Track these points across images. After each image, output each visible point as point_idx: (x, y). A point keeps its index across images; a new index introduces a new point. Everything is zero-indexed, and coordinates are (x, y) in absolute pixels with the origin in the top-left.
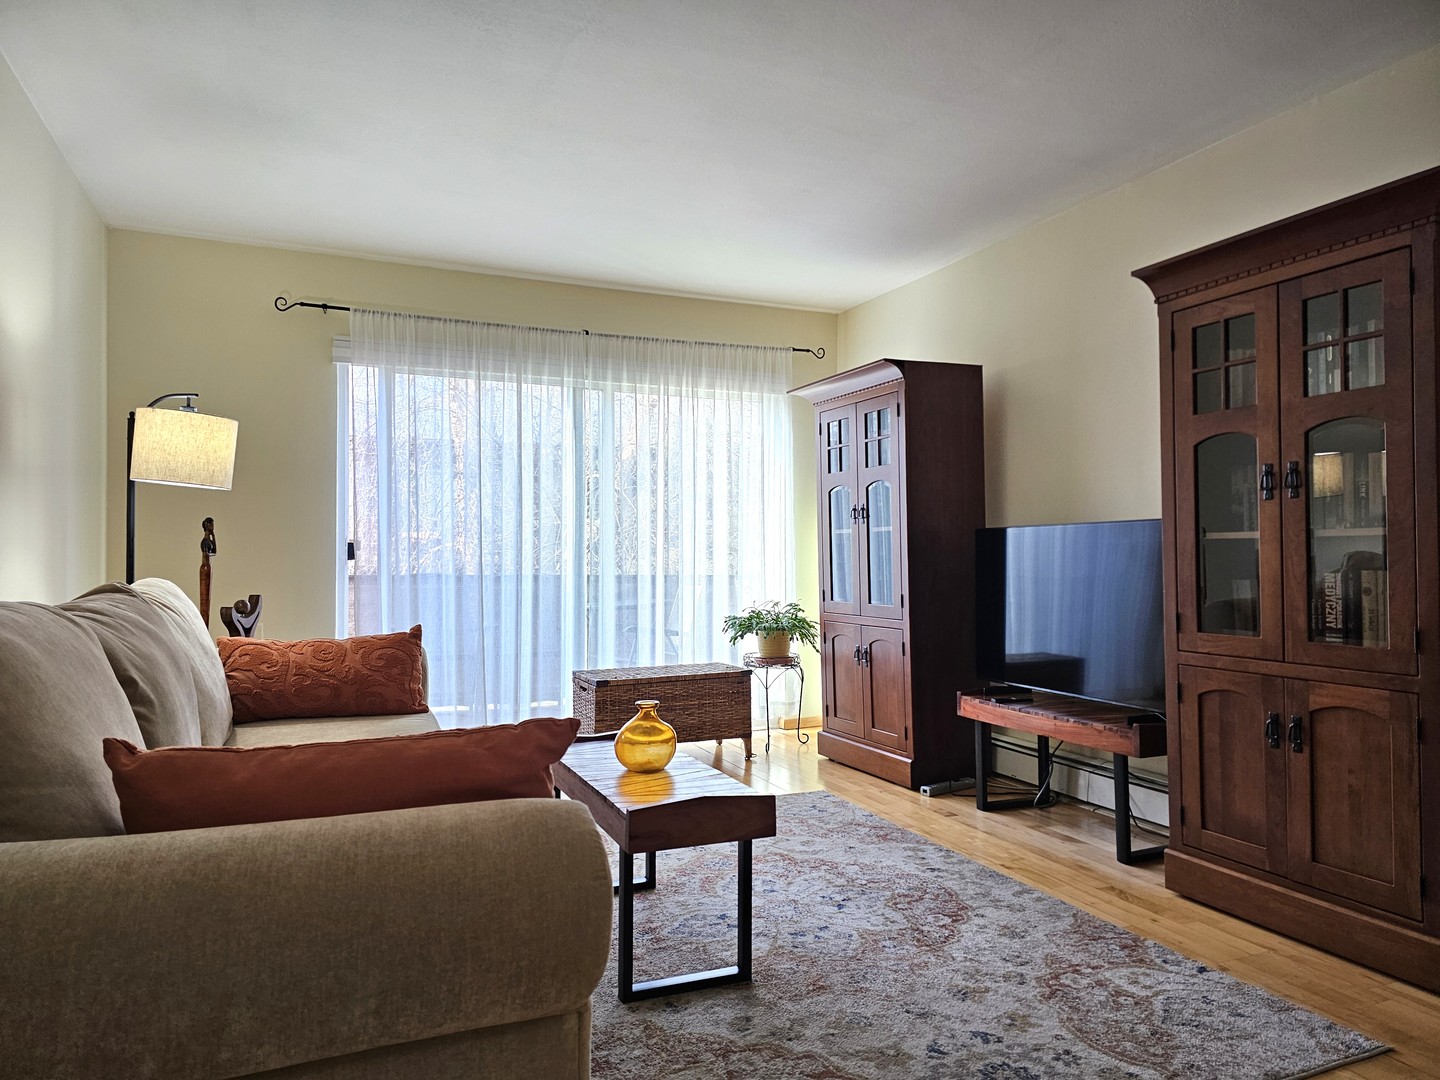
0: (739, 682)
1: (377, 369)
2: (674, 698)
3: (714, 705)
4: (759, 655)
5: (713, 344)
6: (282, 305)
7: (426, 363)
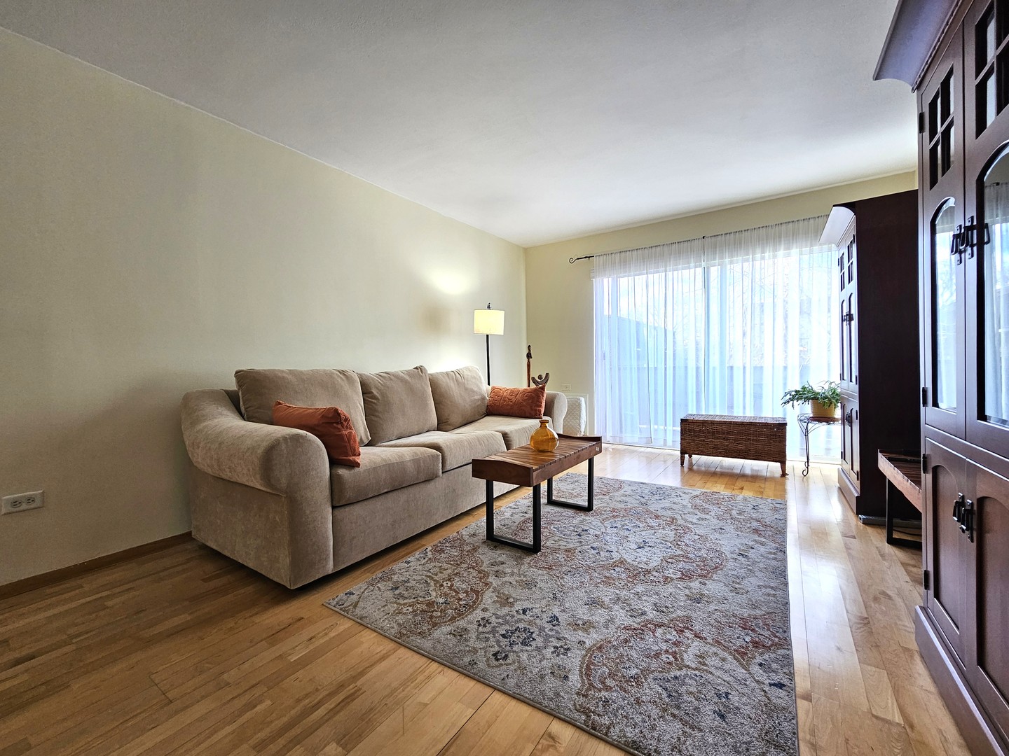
0: (778, 430)
1: (610, 279)
2: (728, 433)
3: (757, 441)
4: (811, 415)
5: (789, 222)
6: (571, 261)
7: (625, 272)
